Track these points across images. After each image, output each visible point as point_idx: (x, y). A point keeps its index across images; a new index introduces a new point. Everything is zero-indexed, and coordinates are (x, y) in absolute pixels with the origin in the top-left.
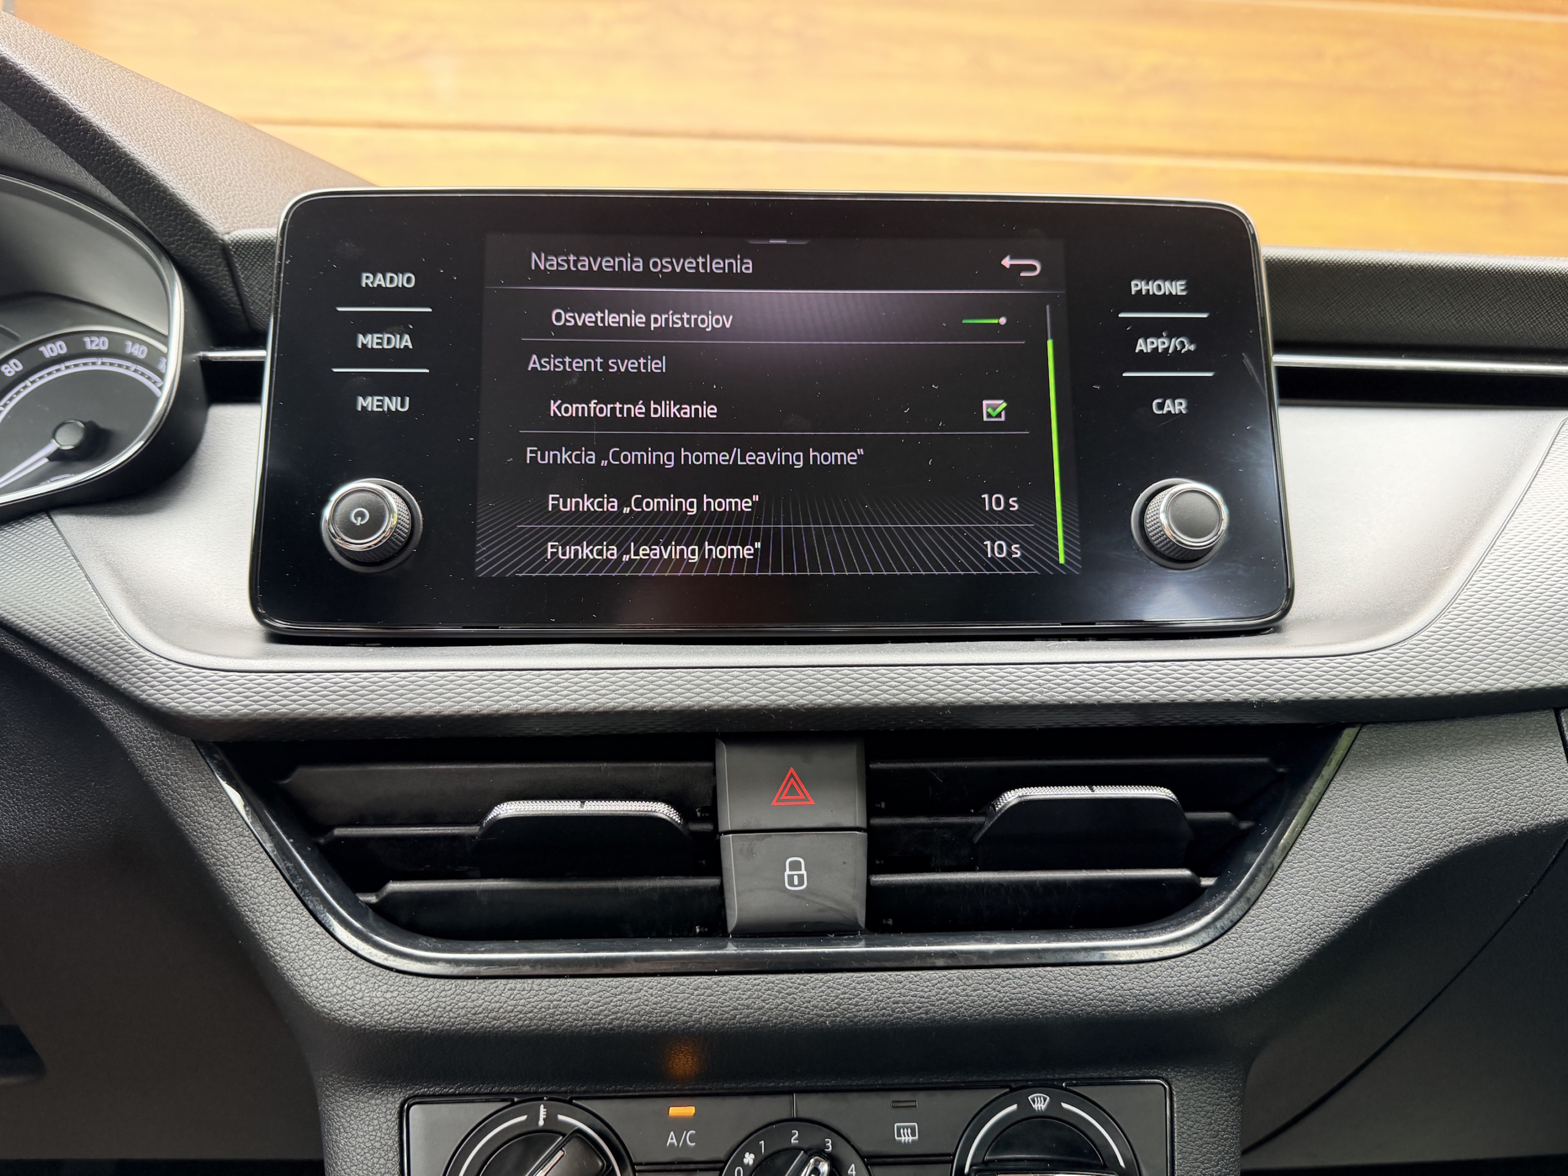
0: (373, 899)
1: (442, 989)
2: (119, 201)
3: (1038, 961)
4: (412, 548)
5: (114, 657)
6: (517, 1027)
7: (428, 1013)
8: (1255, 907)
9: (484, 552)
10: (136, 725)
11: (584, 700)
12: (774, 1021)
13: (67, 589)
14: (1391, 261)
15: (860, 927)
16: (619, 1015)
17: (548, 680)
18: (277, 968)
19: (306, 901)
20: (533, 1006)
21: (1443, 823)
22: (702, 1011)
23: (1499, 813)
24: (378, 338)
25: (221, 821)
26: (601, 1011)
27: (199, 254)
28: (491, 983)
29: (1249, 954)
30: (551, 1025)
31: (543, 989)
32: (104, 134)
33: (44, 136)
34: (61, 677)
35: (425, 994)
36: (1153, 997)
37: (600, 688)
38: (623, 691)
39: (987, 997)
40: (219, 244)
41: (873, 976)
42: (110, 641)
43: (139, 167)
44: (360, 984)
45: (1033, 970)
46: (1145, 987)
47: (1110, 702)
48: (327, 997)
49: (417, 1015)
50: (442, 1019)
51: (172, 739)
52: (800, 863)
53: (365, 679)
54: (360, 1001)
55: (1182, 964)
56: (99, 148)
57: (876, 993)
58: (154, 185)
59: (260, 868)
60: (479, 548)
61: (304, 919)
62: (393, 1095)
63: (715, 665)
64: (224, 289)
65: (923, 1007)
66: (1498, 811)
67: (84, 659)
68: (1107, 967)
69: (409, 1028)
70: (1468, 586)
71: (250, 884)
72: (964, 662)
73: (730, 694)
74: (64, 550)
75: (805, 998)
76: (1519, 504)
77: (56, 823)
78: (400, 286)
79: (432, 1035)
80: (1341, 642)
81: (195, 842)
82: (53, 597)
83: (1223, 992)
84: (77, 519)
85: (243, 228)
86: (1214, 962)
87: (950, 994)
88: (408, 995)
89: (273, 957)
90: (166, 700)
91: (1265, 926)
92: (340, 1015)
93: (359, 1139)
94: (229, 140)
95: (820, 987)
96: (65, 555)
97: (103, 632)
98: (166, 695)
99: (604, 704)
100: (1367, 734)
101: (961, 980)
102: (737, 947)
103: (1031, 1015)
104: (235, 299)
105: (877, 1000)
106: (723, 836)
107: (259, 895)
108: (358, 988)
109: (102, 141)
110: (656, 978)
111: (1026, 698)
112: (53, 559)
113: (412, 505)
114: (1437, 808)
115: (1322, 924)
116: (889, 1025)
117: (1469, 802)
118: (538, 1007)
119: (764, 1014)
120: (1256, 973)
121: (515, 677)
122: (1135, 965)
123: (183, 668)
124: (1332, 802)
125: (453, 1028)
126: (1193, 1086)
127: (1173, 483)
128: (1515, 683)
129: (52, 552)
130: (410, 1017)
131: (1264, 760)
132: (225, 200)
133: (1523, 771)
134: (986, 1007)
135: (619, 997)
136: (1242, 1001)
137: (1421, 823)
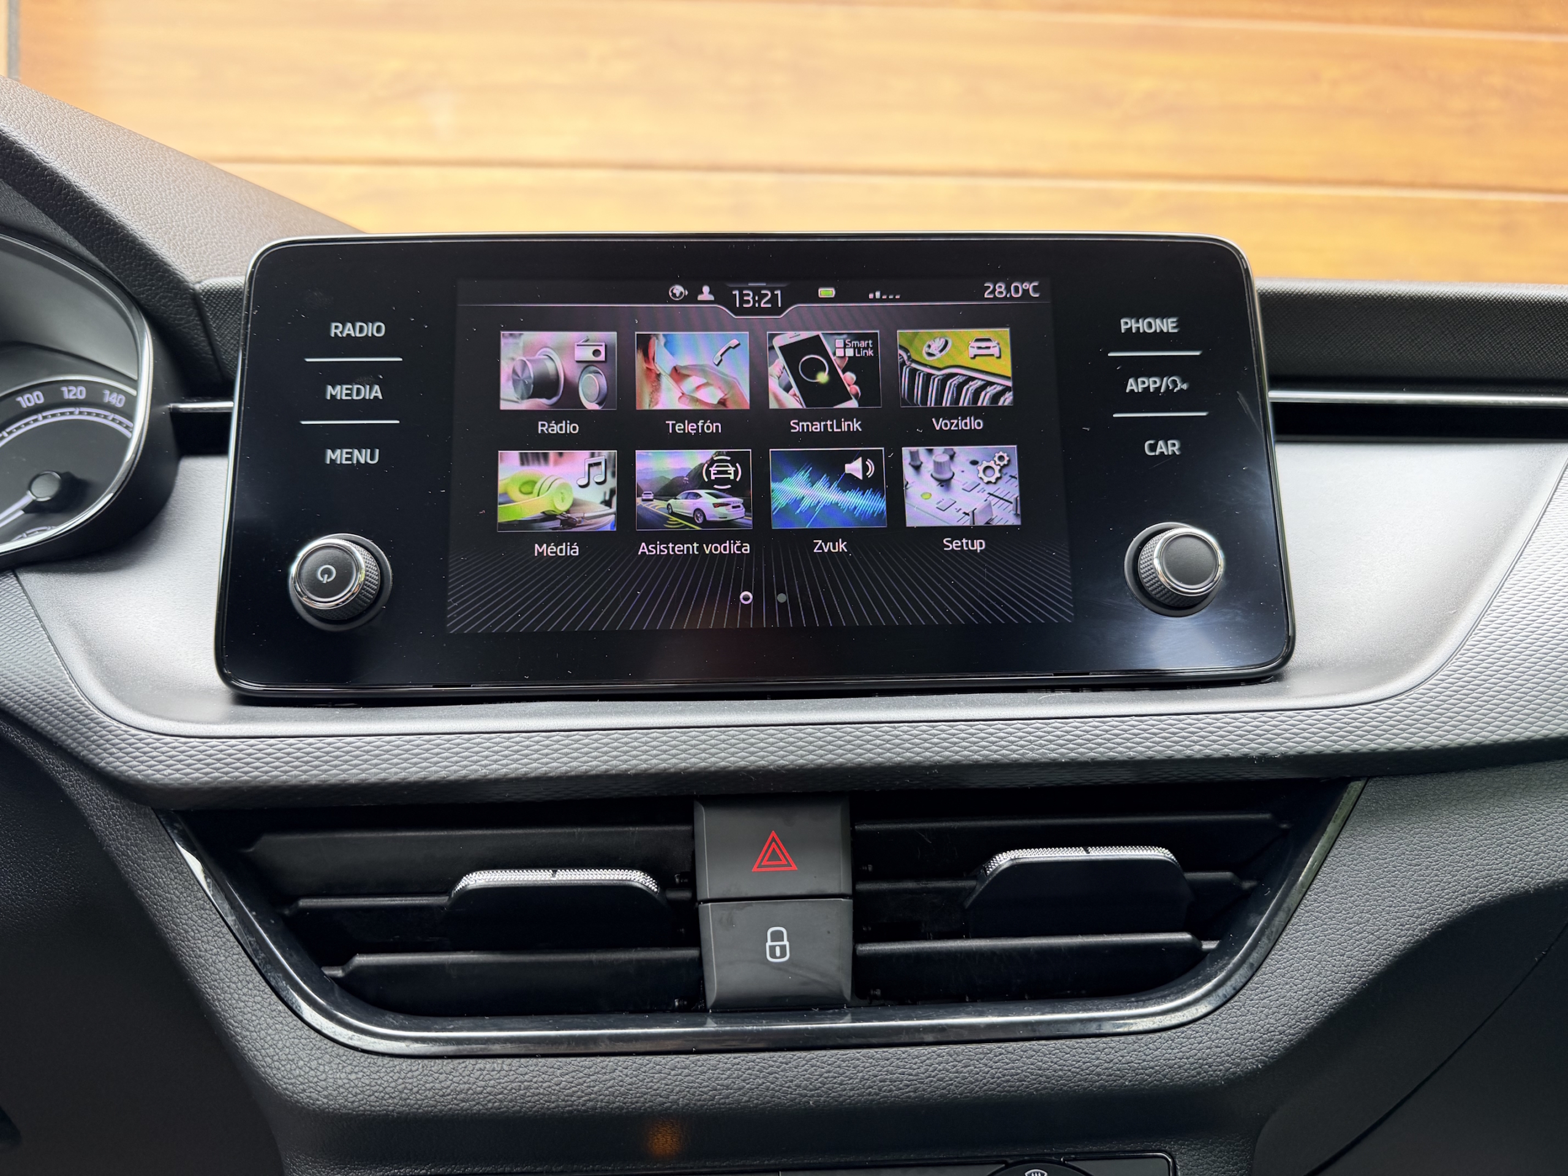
0: (339, 973)
1: (408, 1069)
2: (88, 251)
3: (1031, 1035)
5: (73, 723)
6: (487, 1109)
7: (393, 1095)
8: (1259, 973)
9: (456, 608)
10: (97, 793)
11: (555, 764)
12: (755, 1102)
13: (29, 651)
14: (1389, 293)
15: (845, 1000)
16: (593, 1096)
17: (517, 743)
18: (238, 1048)
19: (268, 978)
20: (503, 1087)
21: (1455, 881)
22: (680, 1091)
23: (1514, 870)
24: (347, 389)
25: (181, 893)
26: (574, 1092)
27: (169, 303)
28: (459, 1063)
29: (1253, 1024)
30: (522, 1107)
31: (513, 1069)
32: (71, 185)
33: (10, 188)
35: (390, 1075)
36: (1153, 1071)
37: (572, 751)
38: (595, 754)
39: (978, 1074)
40: (190, 293)
41: (859, 1053)
42: (70, 706)
43: (107, 217)
44: (324, 1065)
45: (1027, 1044)
46: (1144, 1061)
47: (1105, 759)
48: (289, 1079)
49: (383, 1097)
50: (408, 1101)
51: (132, 808)
52: (782, 933)
53: (329, 744)
54: (323, 1083)
55: (1183, 1035)
56: (66, 198)
57: (862, 1071)
58: (123, 236)
59: (221, 943)
60: (451, 604)
61: (265, 996)
63: (692, 725)
64: (196, 339)
65: (911, 1085)
66: (1512, 867)
67: (44, 724)
68: (1104, 1039)
69: (374, 1111)
70: (1476, 631)
71: (211, 960)
72: (952, 719)
73: (707, 756)
74: (28, 610)
75: (787, 1077)
76: (1528, 543)
77: (22, 890)
78: (370, 335)
79: (398, 1118)
80: (1344, 692)
81: (155, 915)
82: (15, 660)
83: (1227, 1065)
84: (42, 577)
85: (215, 276)
86: (1217, 1033)
87: (940, 1071)
88: (373, 1076)
89: (234, 1036)
90: (125, 768)
91: (1269, 993)
92: (302, 1098)
94: (203, 187)
95: (803, 1066)
96: (28, 615)
97: (64, 696)
98: (125, 763)
99: (576, 768)
100: (1373, 788)
101: (951, 1056)
102: (716, 1023)
103: (1025, 1091)
104: (208, 348)
105: (863, 1078)
106: (702, 905)
107: (219, 971)
108: (321, 1068)
110: (631, 1058)
111: (1016, 756)
112: (16, 619)
113: (381, 561)
114: (1449, 866)
115: (1329, 990)
116: (875, 1104)
117: (1481, 859)
118: (508, 1088)
119: (744, 1095)
120: (1261, 1043)
121: (483, 741)
122: (1134, 1037)
123: (143, 735)
124: (1338, 860)
125: (420, 1111)
126: (1198, 1159)
127: (1168, 527)
128: (1527, 733)
129: (16, 613)
130: (375, 1099)
131: (1267, 816)
132: (197, 248)
133: (1538, 825)
134: (977, 1083)
135: (592, 1078)
136: (1246, 1073)
137: (1432, 881)
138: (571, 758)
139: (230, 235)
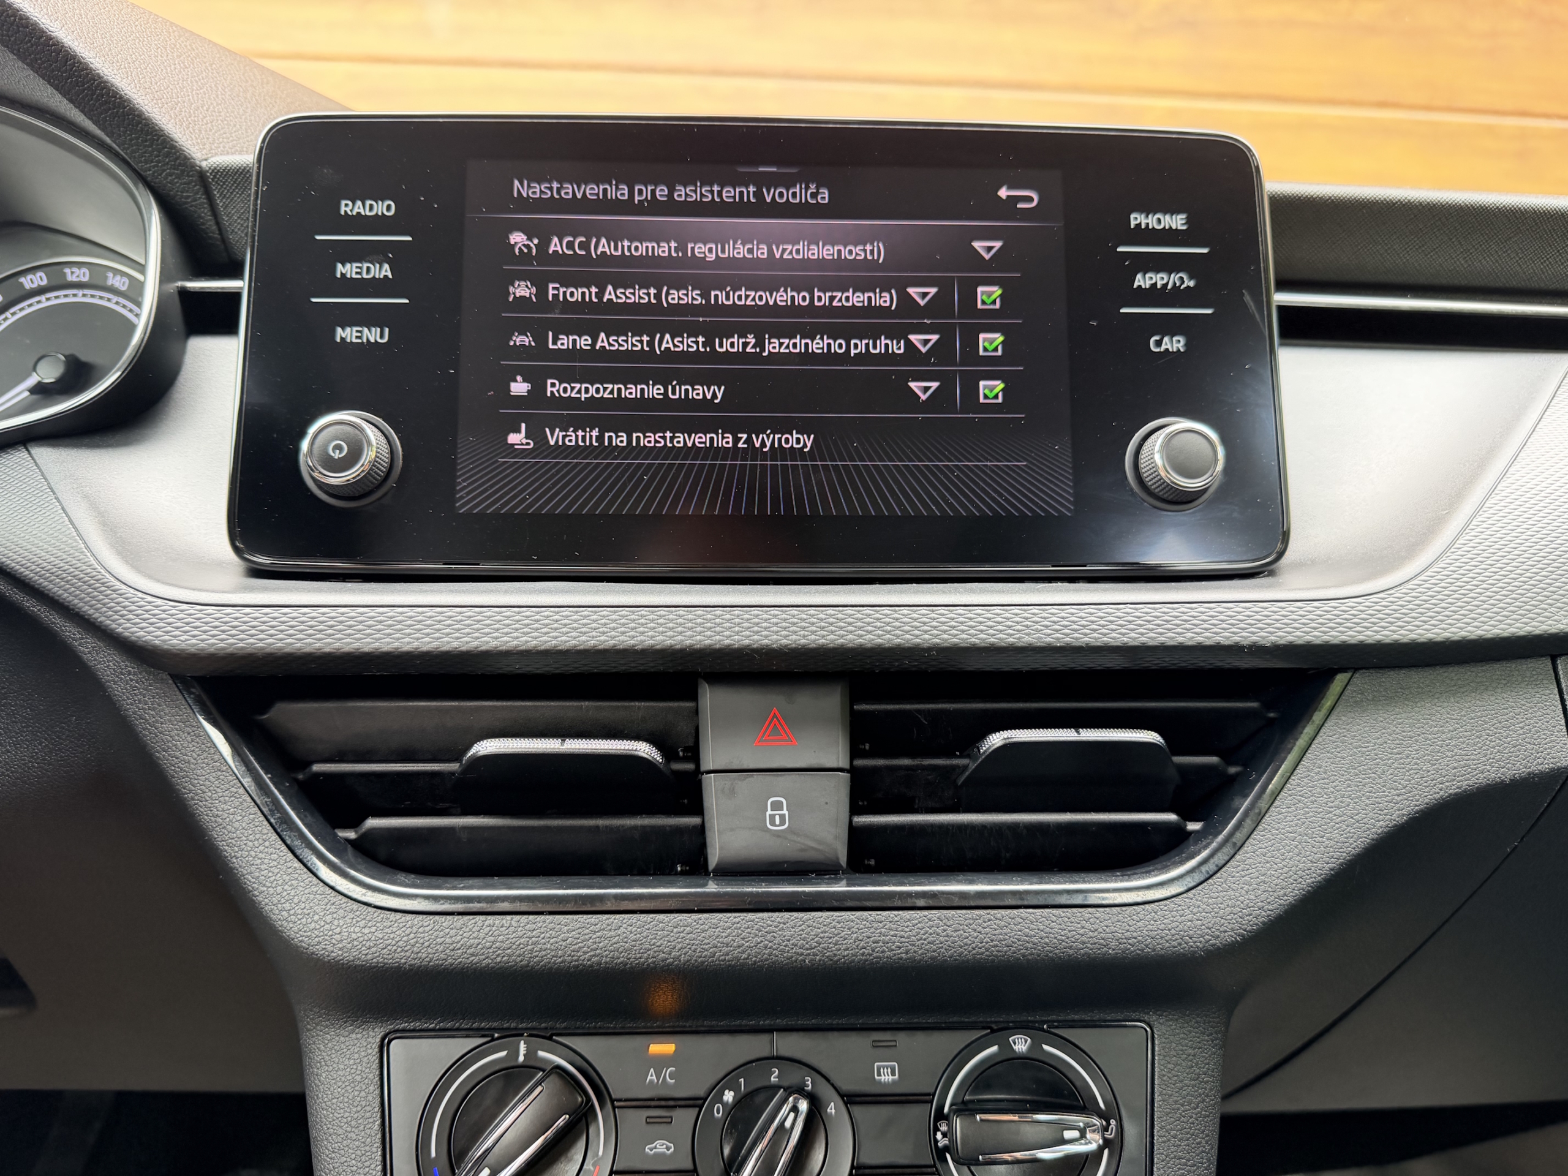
0: (351, 835)
1: (420, 924)
2: (94, 126)
3: (1019, 903)
4: (391, 482)
5: (90, 590)
6: (496, 963)
7: (406, 949)
8: (1241, 852)
9: (465, 487)
10: (114, 659)
11: (564, 638)
12: (754, 959)
13: (44, 521)
14: (1399, 198)
15: (841, 866)
16: (598, 952)
17: (528, 617)
18: (256, 903)
19: (284, 837)
20: (511, 943)
21: (1434, 770)
22: (682, 948)
23: (1491, 760)
24: (357, 267)
25: (199, 755)
26: (580, 947)
27: (176, 181)
28: (470, 920)
29: (1234, 899)
30: (529, 962)
31: (521, 925)
32: (76, 55)
33: (15, 57)
34: (39, 610)
35: (403, 929)
36: (1135, 941)
37: (580, 626)
38: (604, 629)
39: (967, 938)
40: (196, 170)
41: (853, 915)
42: (86, 574)
43: (113, 90)
44: (339, 919)
45: (1015, 911)
46: (1128, 931)
47: (1099, 644)
48: (305, 932)
49: (396, 950)
50: (420, 954)
51: (149, 673)
52: (781, 803)
53: (343, 614)
54: (338, 936)
55: (1166, 908)
56: (71, 69)
57: (856, 932)
58: (129, 109)
59: (238, 803)
60: (460, 483)
61: (282, 854)
62: (373, 1029)
63: (698, 604)
64: (203, 218)
65: (903, 947)
66: (1490, 758)
67: (61, 592)
68: (1090, 909)
69: (387, 964)
70: (1467, 531)
71: (228, 819)
72: (951, 603)
73: (712, 634)
74: (41, 483)
75: (784, 936)
76: (1522, 448)
77: (38, 758)
78: (380, 214)
79: (410, 970)
80: (1337, 587)
81: (173, 777)
82: (30, 530)
83: (1207, 937)
84: (54, 451)
85: (221, 154)
86: (1199, 907)
87: (931, 934)
88: (387, 930)
89: (251, 891)
90: (142, 633)
91: (1250, 871)
92: (318, 950)
93: (340, 1073)
94: (207, 64)
95: (800, 926)
96: (41, 487)
97: (80, 565)
98: (142, 628)
99: (585, 642)
100: (1359, 679)
101: (942, 921)
102: (718, 885)
103: (1012, 957)
104: (214, 227)
105: (857, 939)
106: (705, 776)
107: (237, 830)
108: (336, 923)
109: (75, 63)
110: (635, 915)
111: (1013, 640)
112: (29, 491)
113: (391, 439)
114: (1429, 755)
115: (1308, 870)
116: (868, 964)
117: (1460, 749)
118: (517, 944)
119: (743, 952)
120: (1241, 918)
121: (494, 614)
122: (1118, 909)
123: (159, 602)
124: (1322, 747)
125: (431, 964)
126: (1175, 1029)
127: (1169, 423)
128: (1512, 629)
129: (29, 485)
130: (388, 952)
131: (1254, 705)
132: (202, 125)
133: (1517, 719)
134: (966, 947)
135: (598, 934)
136: (1225, 945)
137: (1412, 769)
138: (580, 633)
139: (236, 113)
